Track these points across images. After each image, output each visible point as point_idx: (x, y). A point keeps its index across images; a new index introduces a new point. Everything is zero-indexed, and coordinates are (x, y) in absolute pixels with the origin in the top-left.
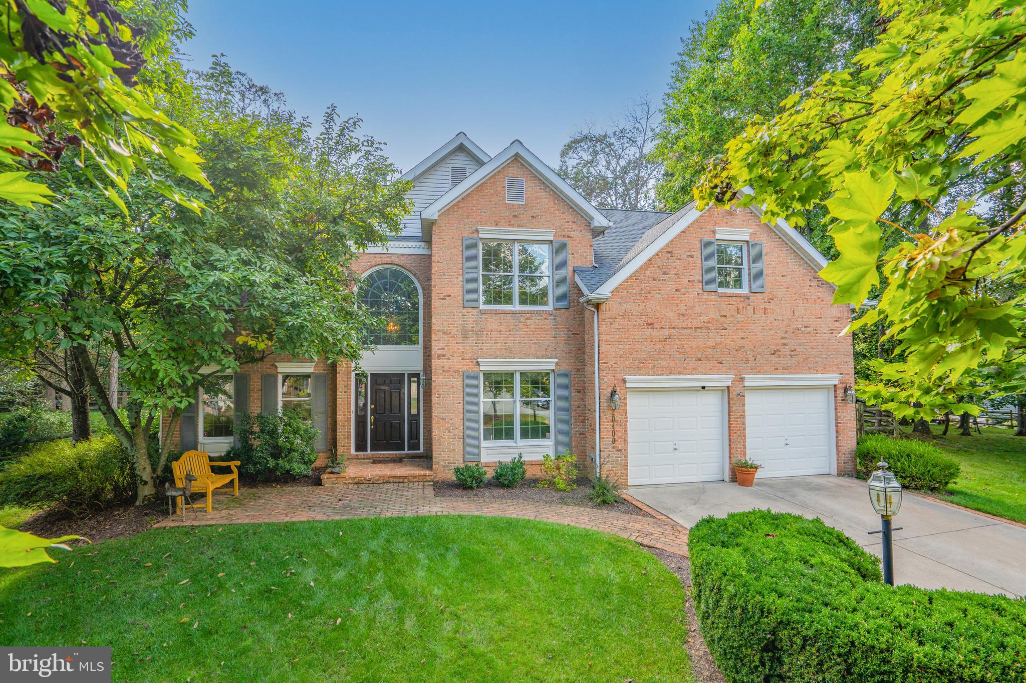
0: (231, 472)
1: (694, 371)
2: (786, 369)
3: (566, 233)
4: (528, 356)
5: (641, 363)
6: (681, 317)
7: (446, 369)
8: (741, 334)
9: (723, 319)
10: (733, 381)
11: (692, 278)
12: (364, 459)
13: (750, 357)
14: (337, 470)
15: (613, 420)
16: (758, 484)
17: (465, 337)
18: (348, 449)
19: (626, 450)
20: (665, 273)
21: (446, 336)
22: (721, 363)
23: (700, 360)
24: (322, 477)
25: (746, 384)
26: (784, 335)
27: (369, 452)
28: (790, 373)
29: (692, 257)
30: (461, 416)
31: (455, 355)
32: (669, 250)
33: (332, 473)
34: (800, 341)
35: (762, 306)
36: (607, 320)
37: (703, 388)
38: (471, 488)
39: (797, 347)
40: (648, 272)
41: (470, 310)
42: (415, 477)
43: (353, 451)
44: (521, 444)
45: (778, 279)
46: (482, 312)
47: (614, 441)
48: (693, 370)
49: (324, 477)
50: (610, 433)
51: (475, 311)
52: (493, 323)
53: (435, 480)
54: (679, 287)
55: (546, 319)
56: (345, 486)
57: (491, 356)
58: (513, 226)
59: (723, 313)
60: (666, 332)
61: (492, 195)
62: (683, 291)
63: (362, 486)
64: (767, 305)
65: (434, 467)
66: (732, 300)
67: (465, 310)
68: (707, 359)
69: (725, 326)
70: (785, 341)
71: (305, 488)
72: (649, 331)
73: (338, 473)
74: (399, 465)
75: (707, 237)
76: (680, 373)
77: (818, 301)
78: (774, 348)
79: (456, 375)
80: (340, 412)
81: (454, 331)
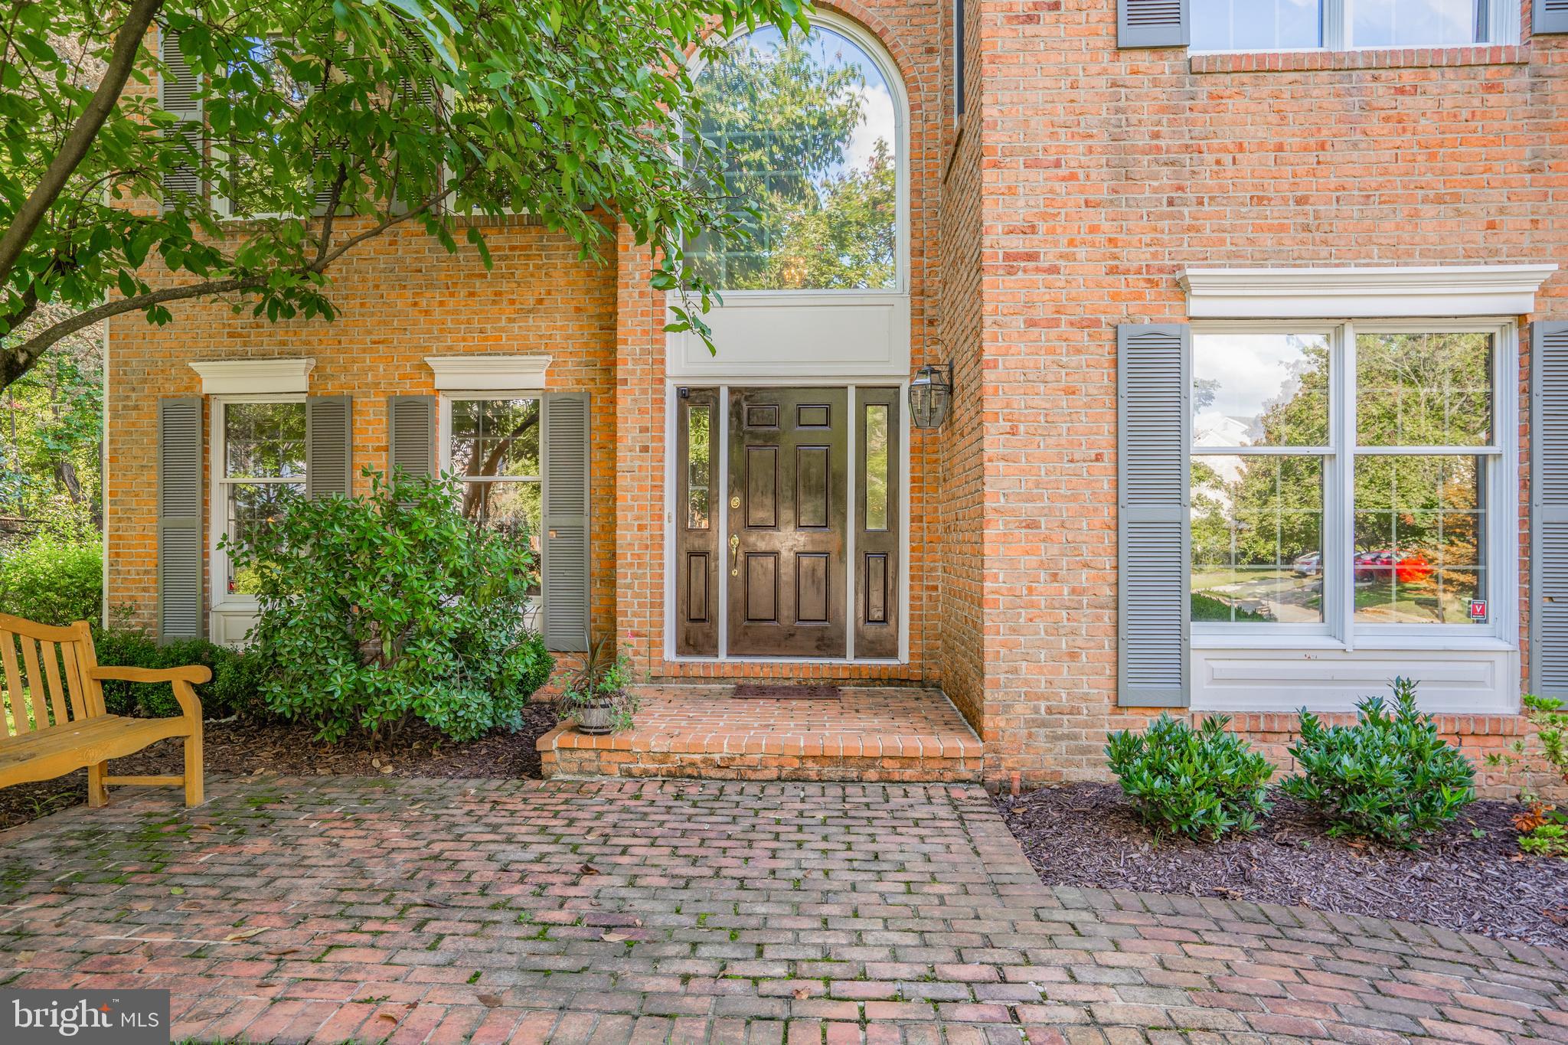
0: (176, 711)
4: (1399, 254)
7: (1040, 313)
12: (707, 679)
14: (596, 717)
17: (1124, 176)
18: (655, 644)
21: (1038, 176)
24: (542, 744)
27: (722, 657)
30: (1107, 513)
31: (1081, 252)
33: (579, 729)
38: (1201, 837)
42: (908, 761)
43: (669, 653)
44: (1361, 643)
46: (1199, 69)
49: (551, 743)
53: (993, 777)
56: (630, 787)
57: (1234, 258)
63: (693, 790)
65: (988, 722)
71: (472, 787)
73: (603, 732)
74: (833, 707)
79: (1082, 337)
80: (626, 518)
81: (1076, 154)
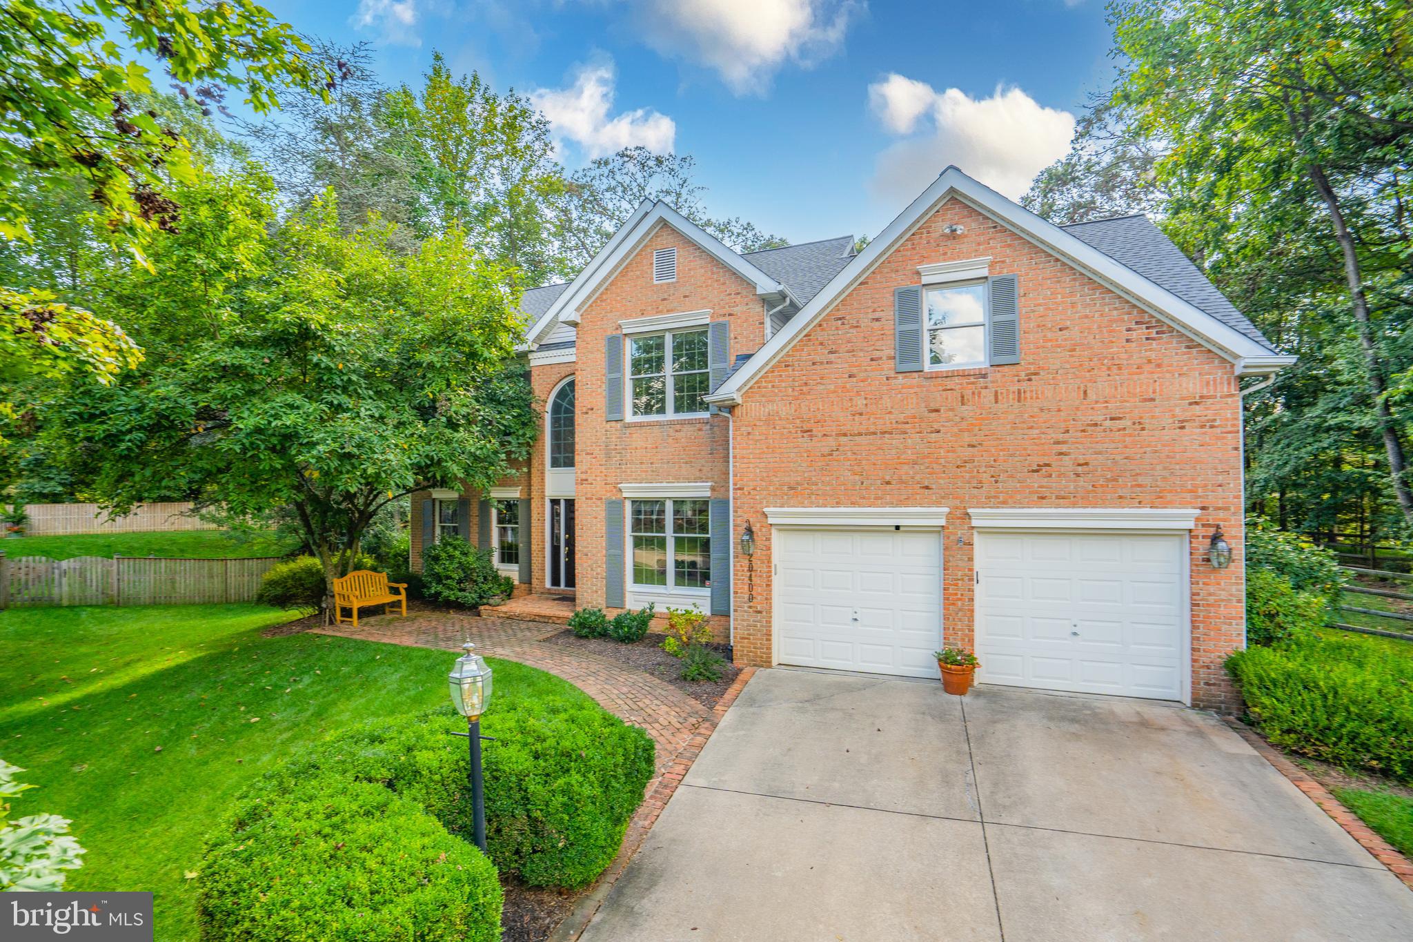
1: (878, 500)
2: (1062, 499)
3: (727, 310)
4: (677, 479)
5: (791, 488)
6: (857, 417)
7: (589, 496)
8: (967, 439)
9: (934, 414)
10: (949, 516)
11: (877, 354)
13: (985, 477)
15: (751, 569)
16: (979, 694)
17: (609, 457)
19: (769, 612)
20: (831, 352)
21: (589, 457)
22: (927, 488)
23: (888, 483)
24: (480, 607)
25: (975, 523)
26: (1061, 437)
27: (562, 587)
28: (1074, 505)
29: (877, 320)
30: (604, 552)
31: (598, 479)
32: (840, 315)
34: (1099, 447)
35: (1016, 388)
36: (743, 429)
37: (897, 528)
39: (1088, 457)
40: (804, 353)
41: (613, 424)
42: (559, 618)
43: (547, 583)
45: (1049, 335)
46: (628, 426)
47: (751, 598)
48: (876, 498)
49: (482, 607)
50: (746, 587)
51: (619, 425)
52: (638, 439)
54: (855, 371)
55: (700, 430)
56: (495, 620)
57: (635, 480)
58: (661, 312)
59: (933, 406)
60: (831, 442)
61: (638, 277)
62: (862, 375)
63: (507, 622)
64: (1025, 385)
65: (577, 608)
66: (949, 384)
67: (608, 425)
68: (901, 482)
69: (936, 426)
70: (1064, 448)
71: (464, 617)
72: (804, 442)
73: (495, 606)
75: (907, 284)
76: (853, 504)
77: (1147, 368)
78: (1036, 460)
79: (599, 503)
80: (534, 542)
81: (597, 452)
